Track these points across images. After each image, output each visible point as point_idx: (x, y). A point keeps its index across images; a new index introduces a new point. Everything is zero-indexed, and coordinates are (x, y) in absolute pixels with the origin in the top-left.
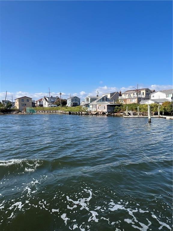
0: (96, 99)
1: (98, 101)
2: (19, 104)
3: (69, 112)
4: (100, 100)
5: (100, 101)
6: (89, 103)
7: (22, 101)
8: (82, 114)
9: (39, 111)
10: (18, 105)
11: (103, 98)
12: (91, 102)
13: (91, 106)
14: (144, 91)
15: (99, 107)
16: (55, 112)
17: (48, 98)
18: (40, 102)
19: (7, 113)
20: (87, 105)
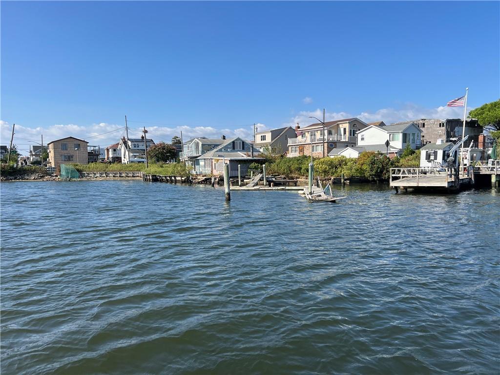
0: (216, 146)
1: (220, 150)
2: (55, 157)
3: (152, 176)
4: (226, 148)
5: (227, 151)
6: (200, 154)
7: (63, 149)
8: (176, 181)
9: (95, 174)
10: (53, 160)
11: (233, 142)
12: (203, 152)
13: (202, 163)
14: (347, 126)
15: (216, 165)
16: (133, 176)
17: (132, 141)
18: (115, 150)
19: (15, 178)
20: (195, 160)
